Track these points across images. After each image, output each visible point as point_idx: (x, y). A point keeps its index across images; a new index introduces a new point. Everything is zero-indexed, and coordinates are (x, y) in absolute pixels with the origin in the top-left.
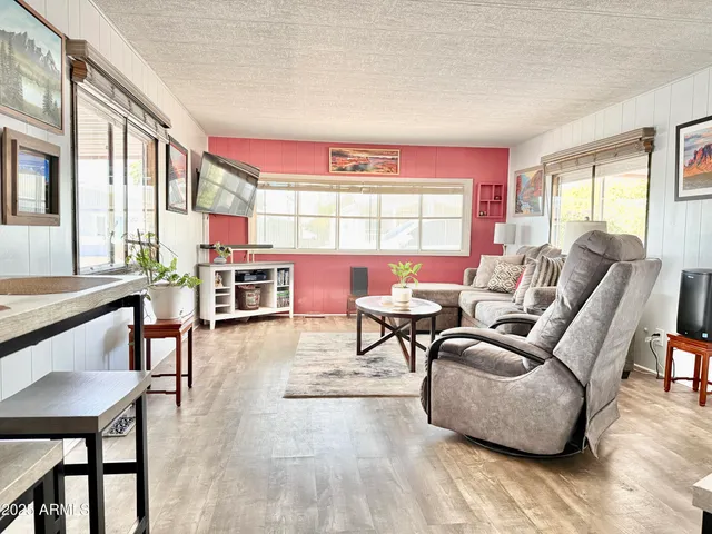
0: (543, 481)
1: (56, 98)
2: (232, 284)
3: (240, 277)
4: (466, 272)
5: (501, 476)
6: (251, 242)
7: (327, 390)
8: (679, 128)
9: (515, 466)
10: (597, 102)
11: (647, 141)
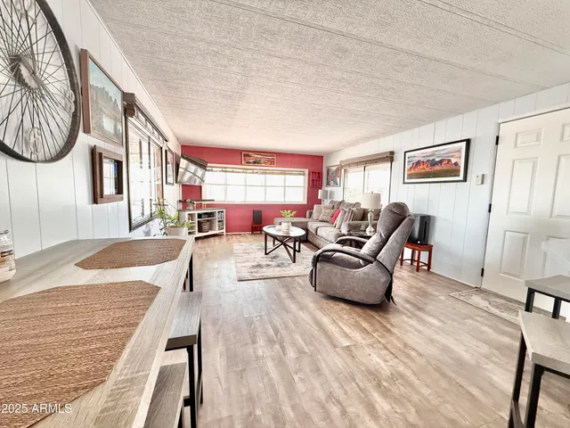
0: (374, 317)
1: (119, 127)
2: (197, 220)
3: (200, 216)
4: (308, 212)
5: (355, 316)
6: (203, 198)
7: (257, 275)
8: (405, 152)
9: (358, 310)
10: (367, 139)
11: (390, 157)
